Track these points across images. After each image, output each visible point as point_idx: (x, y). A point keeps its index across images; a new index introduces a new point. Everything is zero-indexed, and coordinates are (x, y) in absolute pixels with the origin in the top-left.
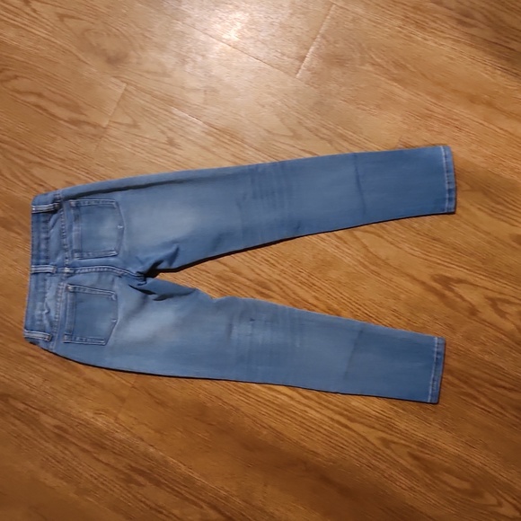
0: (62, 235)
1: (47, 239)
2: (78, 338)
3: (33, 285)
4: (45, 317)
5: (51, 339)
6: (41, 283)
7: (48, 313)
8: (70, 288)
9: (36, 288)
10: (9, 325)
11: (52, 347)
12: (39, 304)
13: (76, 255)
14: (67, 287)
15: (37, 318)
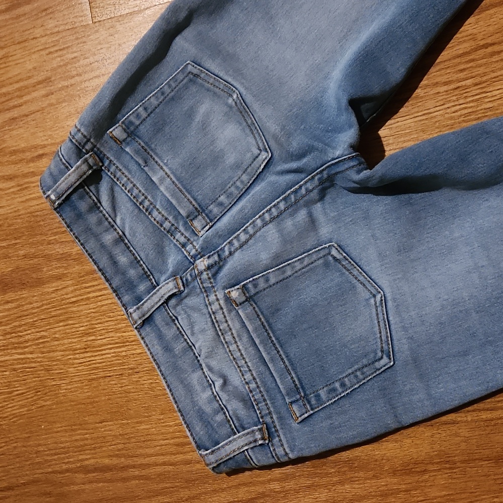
0: (142, 210)
1: (121, 239)
2: (323, 394)
3: (157, 349)
4: (224, 396)
5: (270, 433)
6: (170, 333)
7: (225, 382)
8: (235, 294)
9: (167, 349)
10: (159, 469)
11: (283, 448)
12: (195, 378)
13: (197, 224)
14: (228, 299)
15: (208, 409)
